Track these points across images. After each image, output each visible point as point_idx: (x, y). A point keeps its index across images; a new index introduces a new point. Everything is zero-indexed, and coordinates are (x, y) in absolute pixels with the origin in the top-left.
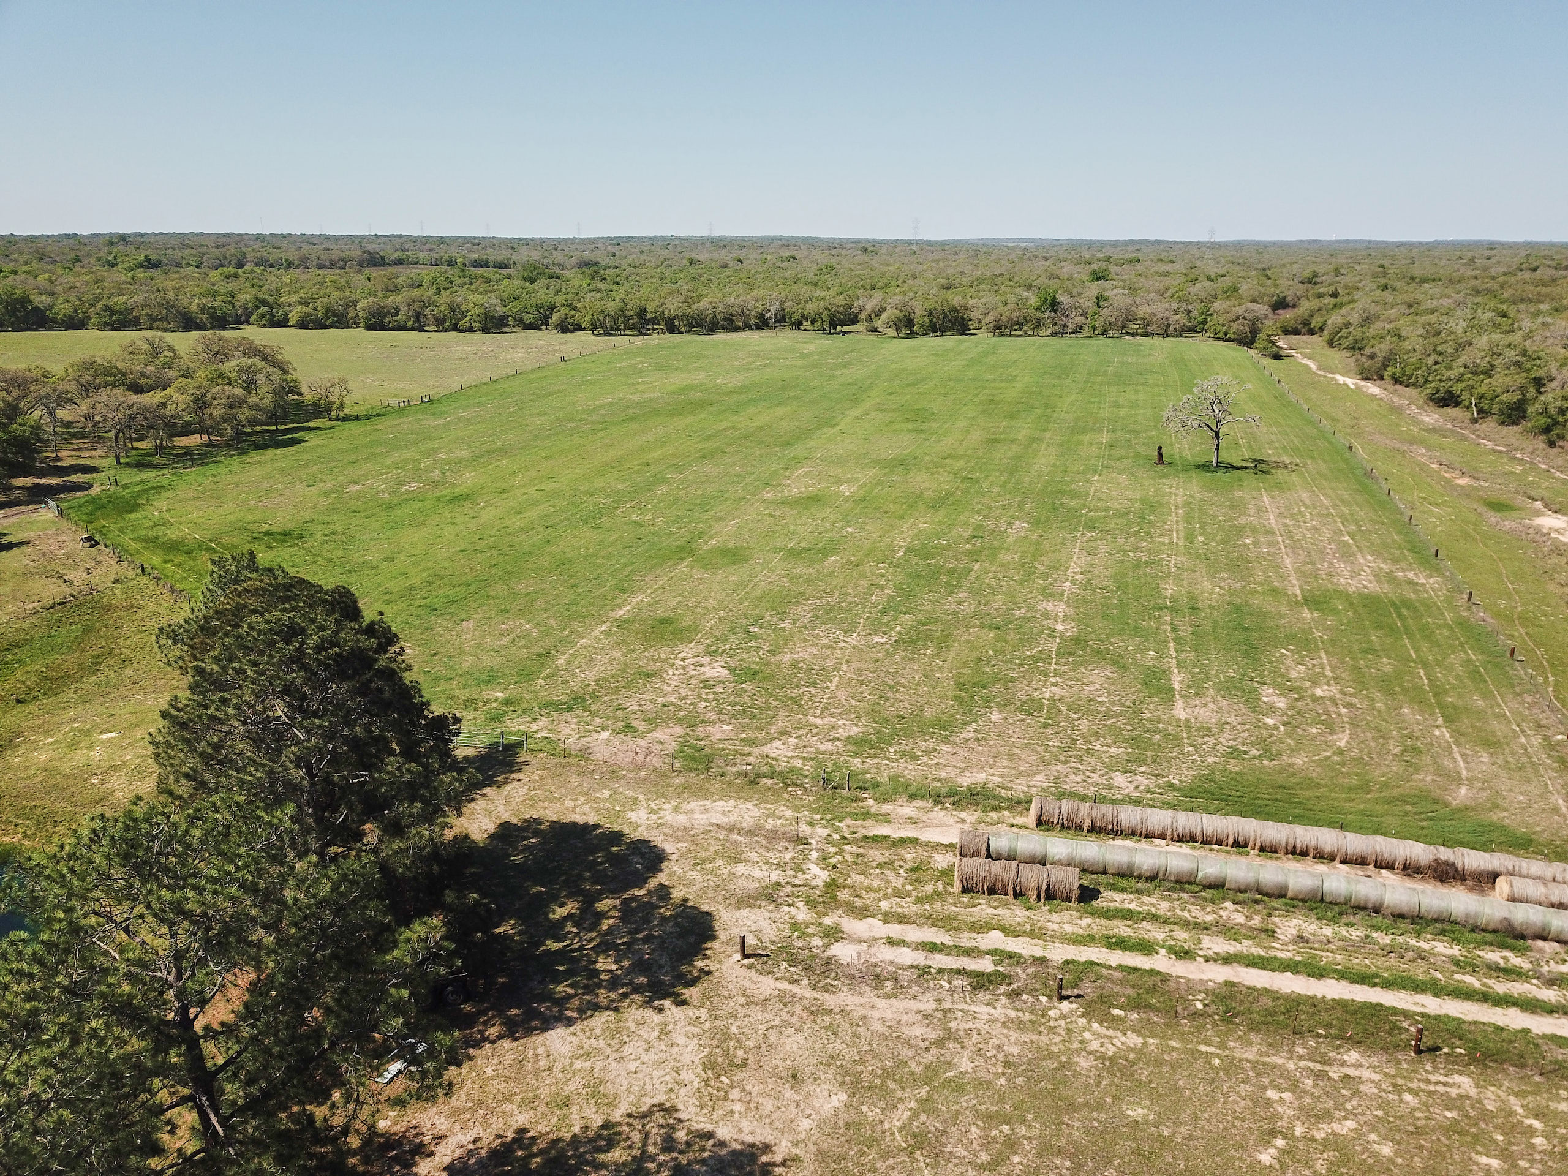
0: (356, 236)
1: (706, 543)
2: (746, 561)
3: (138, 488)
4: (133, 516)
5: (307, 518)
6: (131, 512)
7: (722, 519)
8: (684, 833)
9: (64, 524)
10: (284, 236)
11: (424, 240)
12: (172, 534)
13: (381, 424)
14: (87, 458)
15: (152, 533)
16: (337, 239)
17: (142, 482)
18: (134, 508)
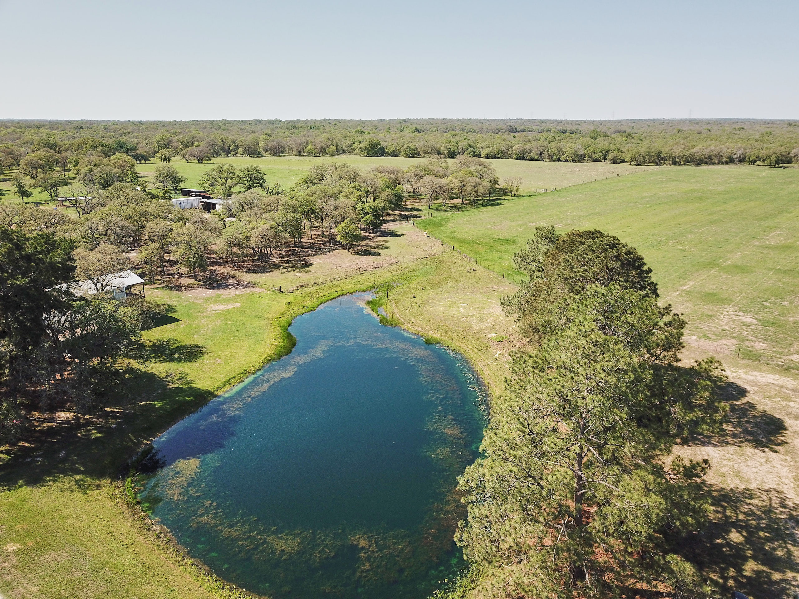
0: (500, 120)
1: (725, 262)
2: (752, 272)
3: (440, 218)
4: (442, 228)
5: (515, 235)
6: (441, 227)
7: (731, 252)
8: (755, 383)
9: (416, 229)
10: (469, 120)
11: (534, 121)
12: (460, 236)
13: (535, 199)
14: (416, 205)
15: (452, 235)
16: (493, 120)
17: (440, 216)
18: (441, 225)
